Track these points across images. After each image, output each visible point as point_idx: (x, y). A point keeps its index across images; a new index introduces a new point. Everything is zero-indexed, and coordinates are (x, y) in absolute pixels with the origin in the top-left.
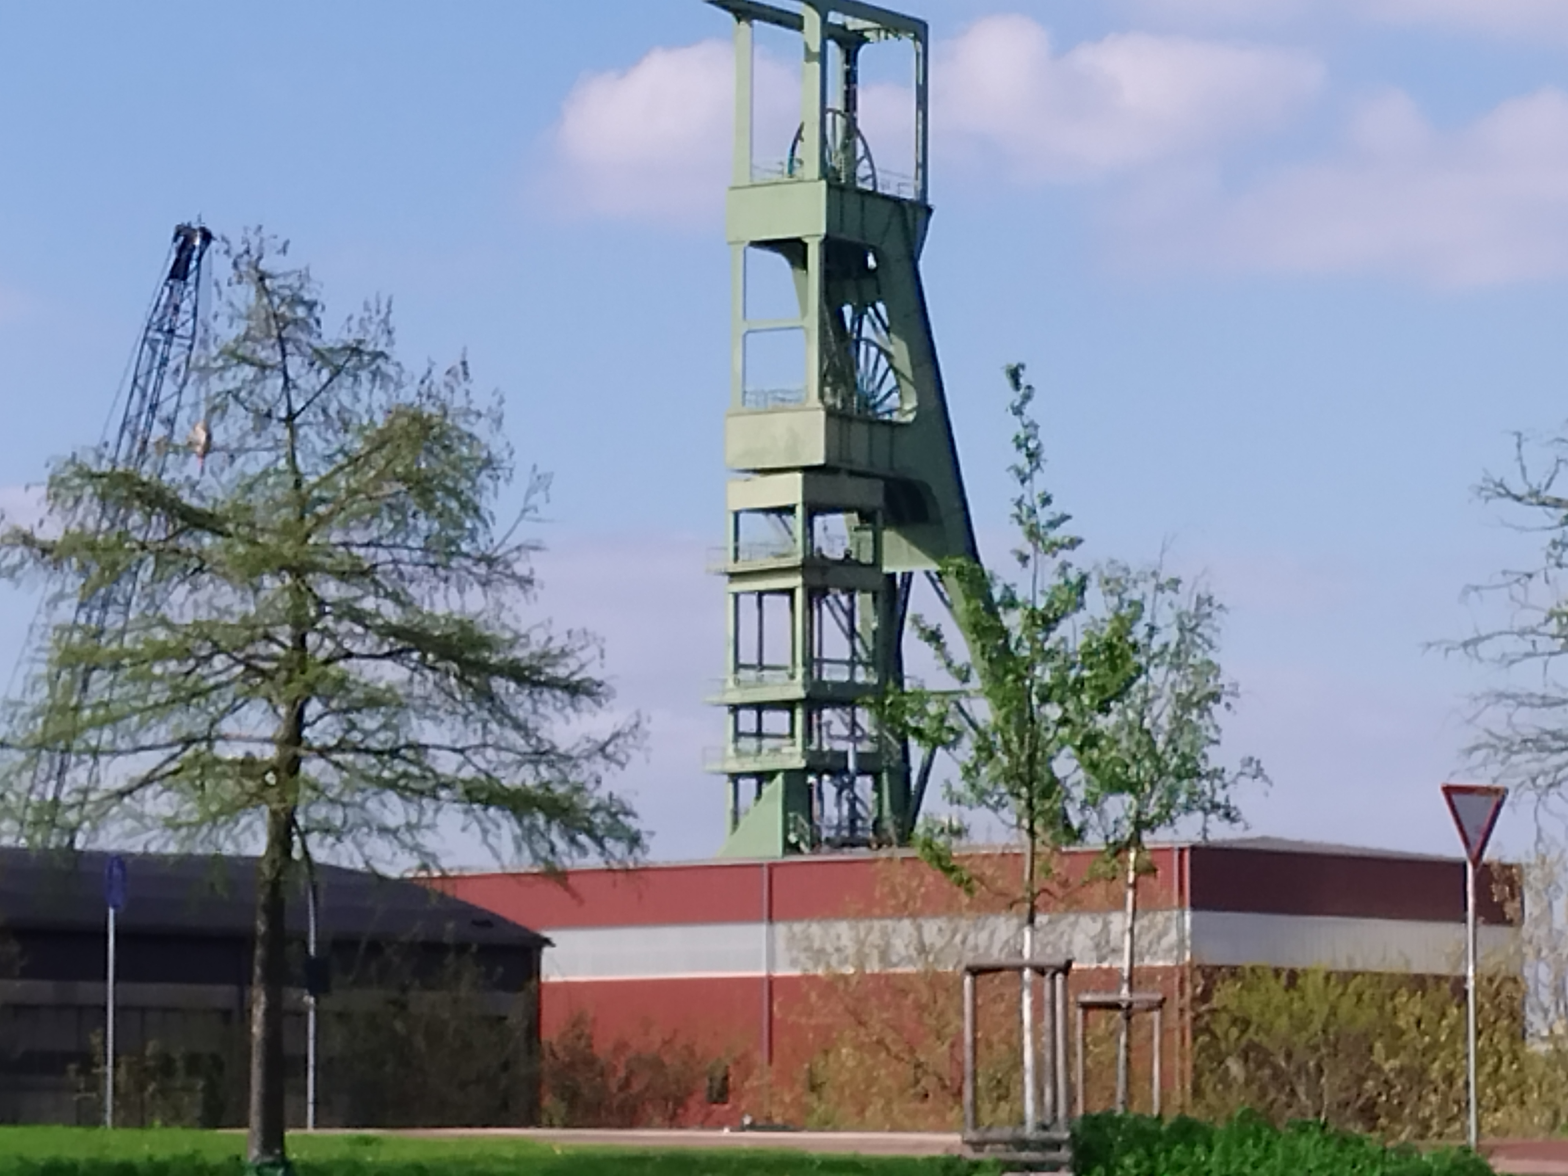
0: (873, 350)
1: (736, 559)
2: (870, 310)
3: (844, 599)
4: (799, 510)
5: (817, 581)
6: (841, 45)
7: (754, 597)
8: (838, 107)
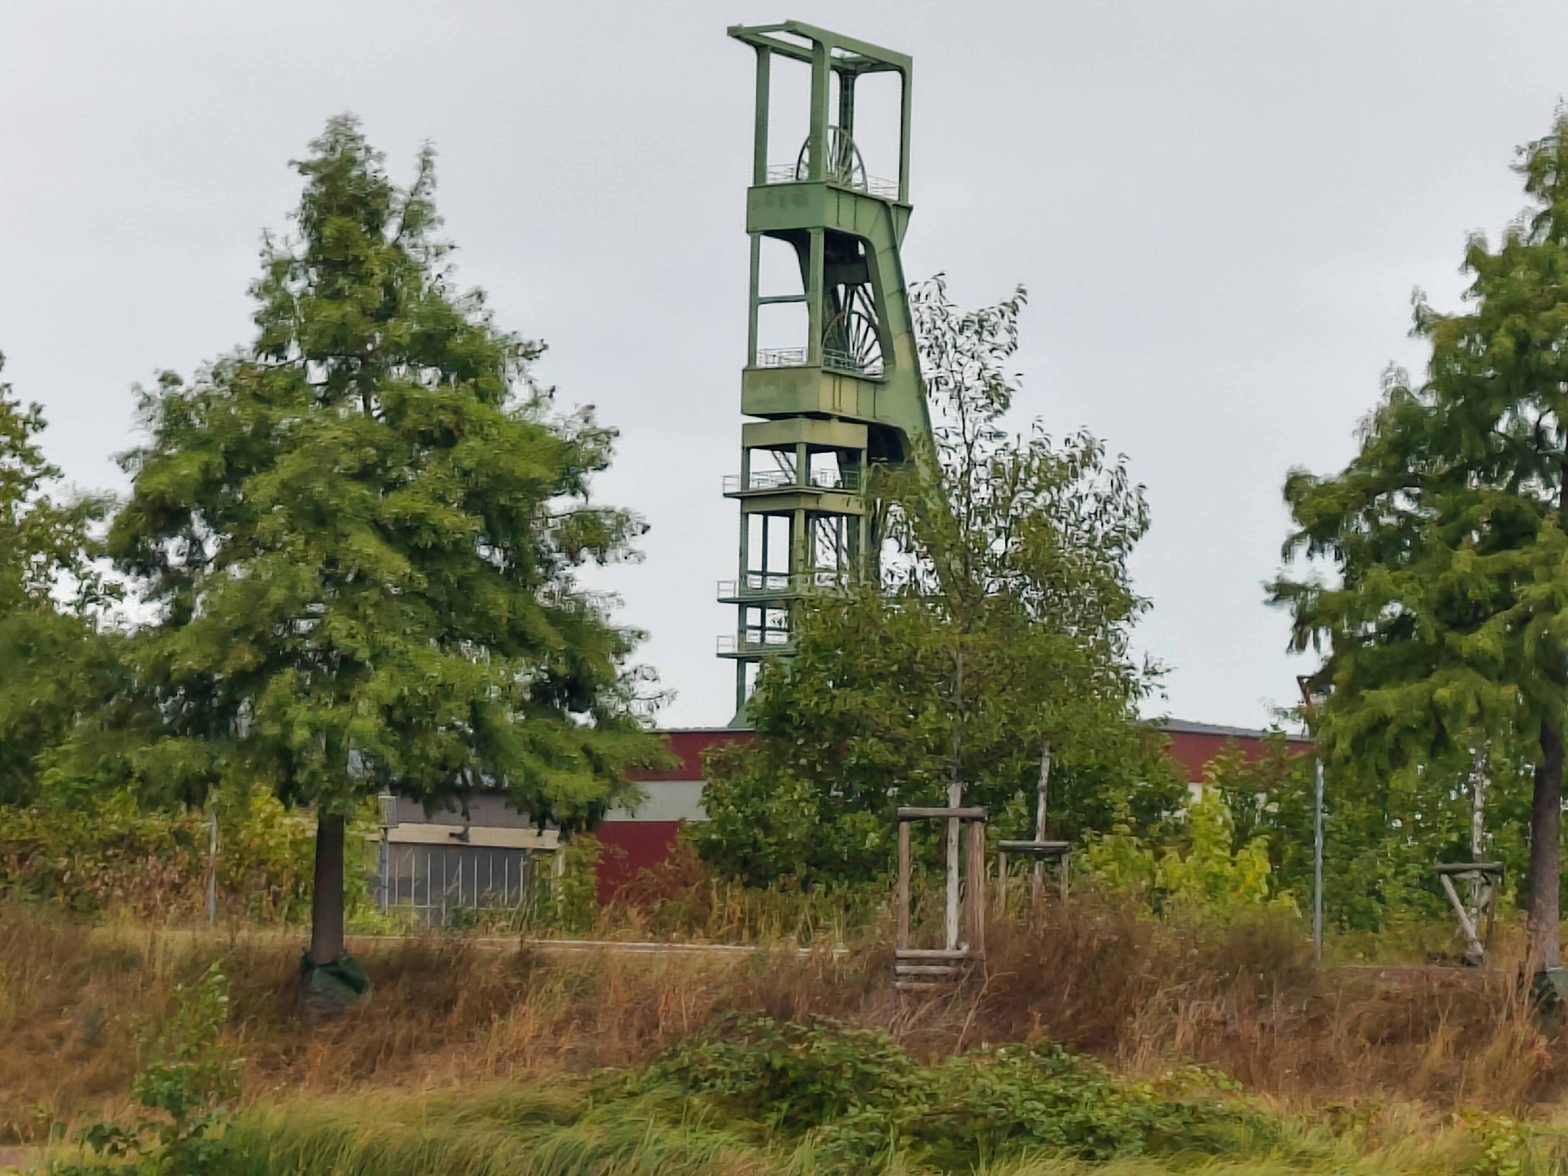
0: (863, 323)
1: (747, 487)
2: (860, 289)
3: (833, 520)
4: (799, 448)
5: (811, 505)
6: (841, 75)
7: (761, 517)
8: (837, 124)
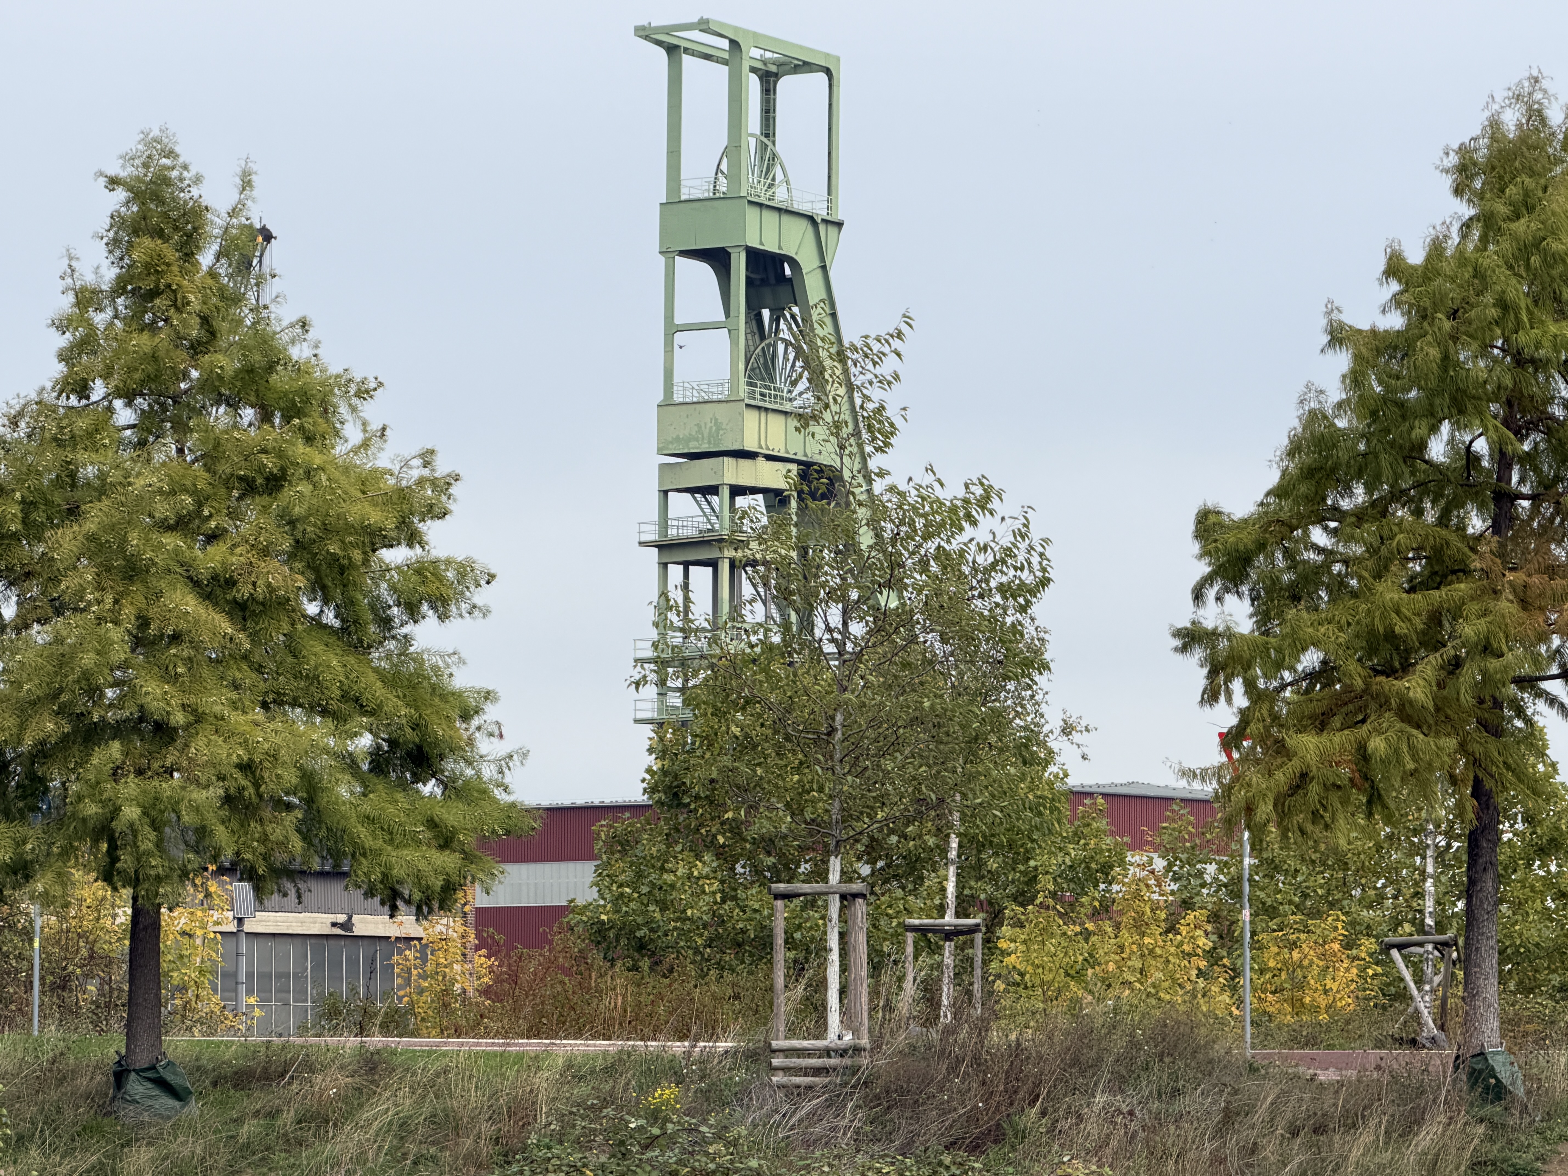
1: (665, 533)
2: (787, 313)
4: (722, 491)
6: (761, 78)
7: (681, 567)
8: (758, 133)
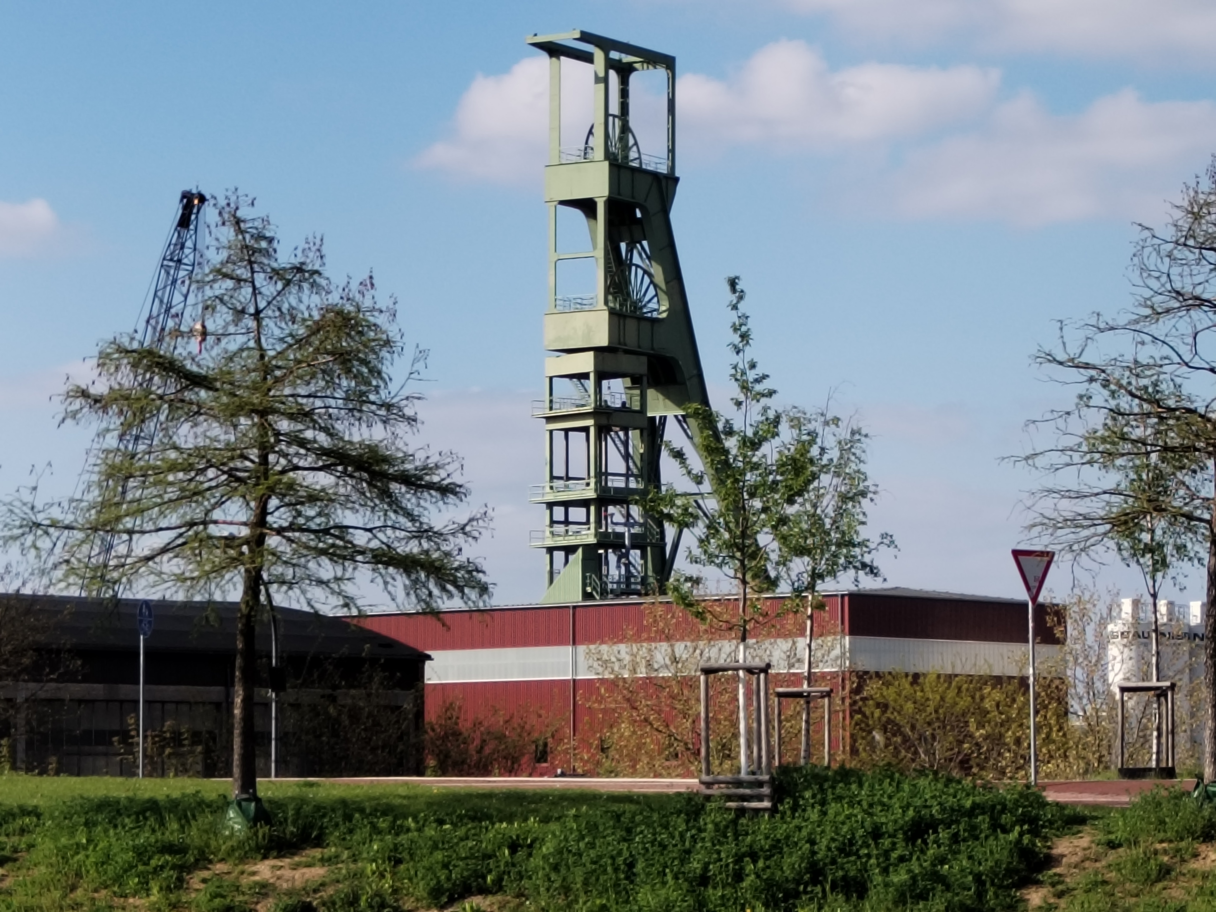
0: (640, 272)
1: (551, 408)
2: (638, 245)
3: (621, 434)
4: (592, 376)
5: (604, 421)
6: (618, 73)
7: (563, 433)
8: (616, 113)
